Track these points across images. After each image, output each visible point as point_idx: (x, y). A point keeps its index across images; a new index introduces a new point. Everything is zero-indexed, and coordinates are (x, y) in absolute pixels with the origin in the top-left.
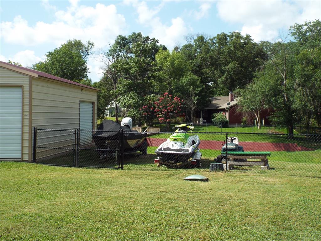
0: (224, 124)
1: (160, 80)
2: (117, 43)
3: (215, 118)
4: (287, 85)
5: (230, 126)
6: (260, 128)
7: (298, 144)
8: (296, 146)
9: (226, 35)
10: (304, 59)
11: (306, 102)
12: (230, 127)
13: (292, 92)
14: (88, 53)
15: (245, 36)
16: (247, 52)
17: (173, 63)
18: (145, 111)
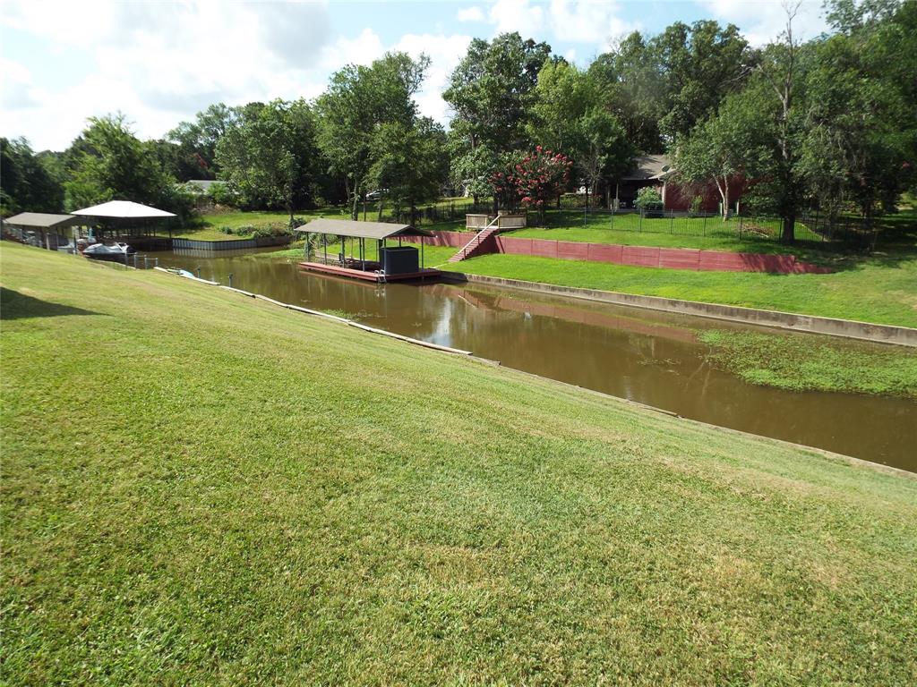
0: (654, 211)
1: (539, 123)
2: (471, 53)
3: (639, 199)
4: (790, 121)
5: (666, 214)
6: (727, 219)
7: (799, 257)
8: (794, 263)
9: (684, 26)
10: (836, 54)
11: (828, 159)
12: (667, 217)
13: (799, 137)
14: (421, 76)
15: (724, 28)
16: (726, 62)
17: (568, 89)
18: (499, 185)
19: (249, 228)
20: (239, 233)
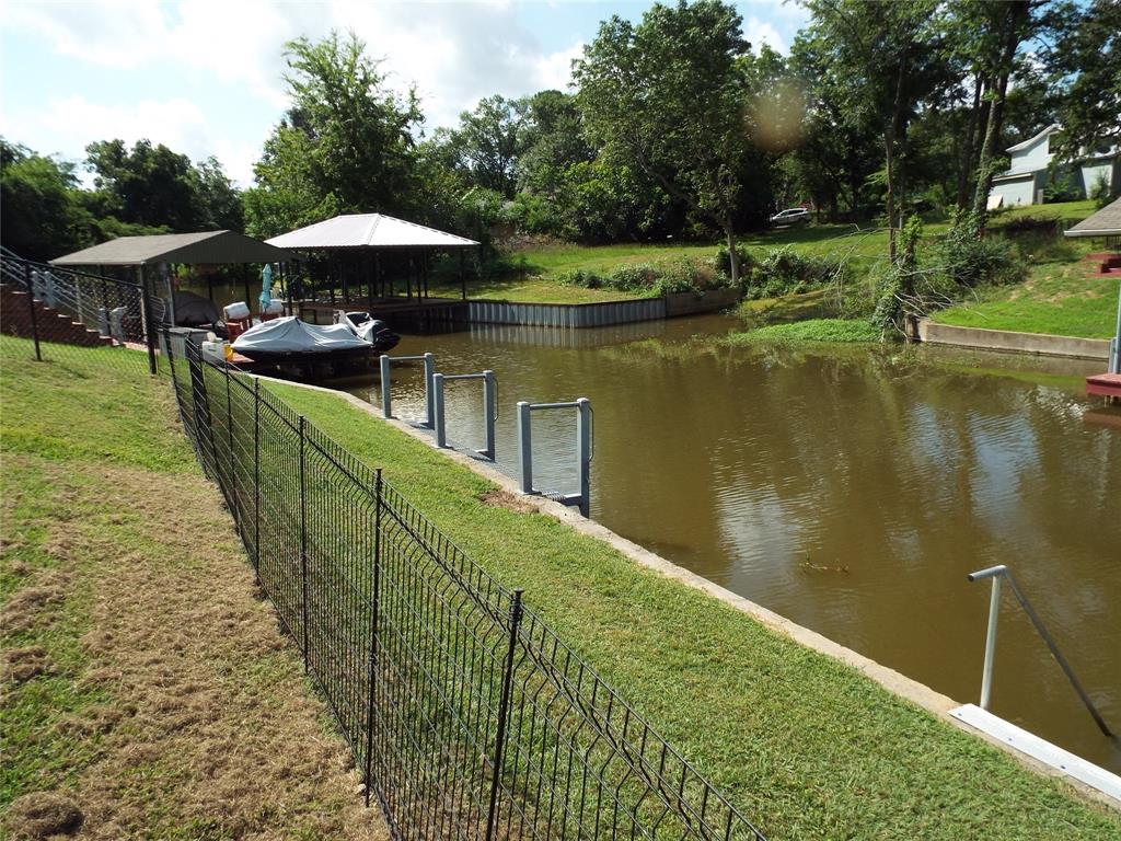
19: (645, 273)
20: (620, 285)
